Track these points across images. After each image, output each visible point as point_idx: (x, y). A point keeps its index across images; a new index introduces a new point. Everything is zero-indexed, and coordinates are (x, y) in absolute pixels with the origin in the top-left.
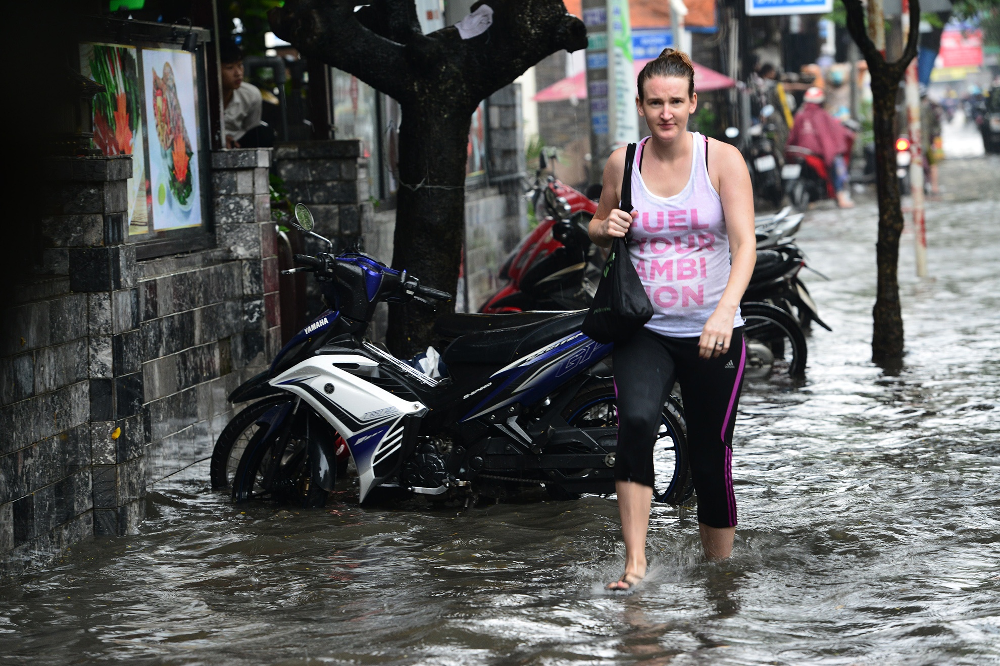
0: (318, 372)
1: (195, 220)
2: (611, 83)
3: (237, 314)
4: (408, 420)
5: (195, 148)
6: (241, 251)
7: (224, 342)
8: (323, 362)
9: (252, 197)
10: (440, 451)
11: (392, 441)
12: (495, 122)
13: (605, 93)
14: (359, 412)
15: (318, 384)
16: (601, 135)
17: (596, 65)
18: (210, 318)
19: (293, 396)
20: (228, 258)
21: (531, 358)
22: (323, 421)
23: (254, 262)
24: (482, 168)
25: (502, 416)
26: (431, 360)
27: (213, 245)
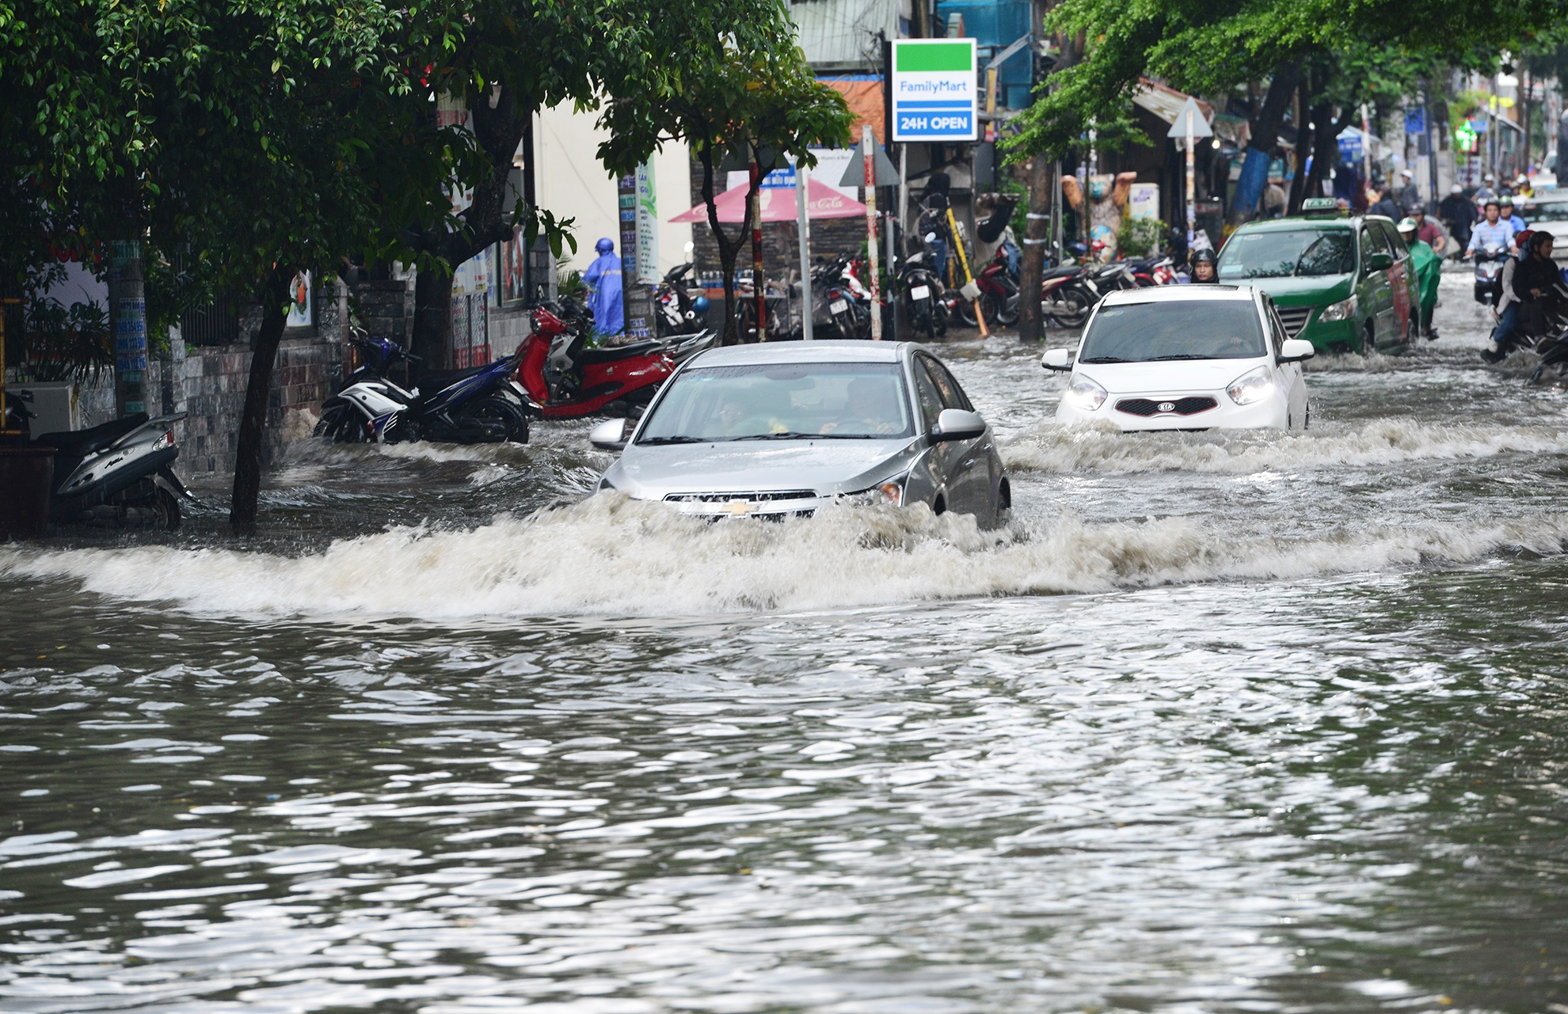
0: (359, 390)
1: (308, 322)
2: (638, 234)
3: (328, 371)
4: (399, 413)
5: (308, 286)
6: (331, 339)
7: (321, 384)
8: (361, 386)
9: (337, 312)
10: (414, 428)
11: (392, 422)
12: (533, 262)
13: (633, 241)
14: (377, 409)
15: (359, 396)
16: (630, 272)
17: (627, 219)
18: (314, 372)
19: (348, 401)
20: (324, 342)
21: (454, 386)
22: (363, 414)
23: (338, 345)
24: (520, 296)
25: (442, 411)
26: (416, 392)
27: (317, 335)
